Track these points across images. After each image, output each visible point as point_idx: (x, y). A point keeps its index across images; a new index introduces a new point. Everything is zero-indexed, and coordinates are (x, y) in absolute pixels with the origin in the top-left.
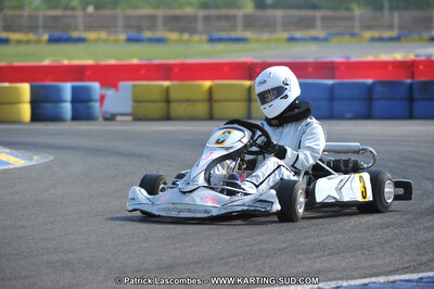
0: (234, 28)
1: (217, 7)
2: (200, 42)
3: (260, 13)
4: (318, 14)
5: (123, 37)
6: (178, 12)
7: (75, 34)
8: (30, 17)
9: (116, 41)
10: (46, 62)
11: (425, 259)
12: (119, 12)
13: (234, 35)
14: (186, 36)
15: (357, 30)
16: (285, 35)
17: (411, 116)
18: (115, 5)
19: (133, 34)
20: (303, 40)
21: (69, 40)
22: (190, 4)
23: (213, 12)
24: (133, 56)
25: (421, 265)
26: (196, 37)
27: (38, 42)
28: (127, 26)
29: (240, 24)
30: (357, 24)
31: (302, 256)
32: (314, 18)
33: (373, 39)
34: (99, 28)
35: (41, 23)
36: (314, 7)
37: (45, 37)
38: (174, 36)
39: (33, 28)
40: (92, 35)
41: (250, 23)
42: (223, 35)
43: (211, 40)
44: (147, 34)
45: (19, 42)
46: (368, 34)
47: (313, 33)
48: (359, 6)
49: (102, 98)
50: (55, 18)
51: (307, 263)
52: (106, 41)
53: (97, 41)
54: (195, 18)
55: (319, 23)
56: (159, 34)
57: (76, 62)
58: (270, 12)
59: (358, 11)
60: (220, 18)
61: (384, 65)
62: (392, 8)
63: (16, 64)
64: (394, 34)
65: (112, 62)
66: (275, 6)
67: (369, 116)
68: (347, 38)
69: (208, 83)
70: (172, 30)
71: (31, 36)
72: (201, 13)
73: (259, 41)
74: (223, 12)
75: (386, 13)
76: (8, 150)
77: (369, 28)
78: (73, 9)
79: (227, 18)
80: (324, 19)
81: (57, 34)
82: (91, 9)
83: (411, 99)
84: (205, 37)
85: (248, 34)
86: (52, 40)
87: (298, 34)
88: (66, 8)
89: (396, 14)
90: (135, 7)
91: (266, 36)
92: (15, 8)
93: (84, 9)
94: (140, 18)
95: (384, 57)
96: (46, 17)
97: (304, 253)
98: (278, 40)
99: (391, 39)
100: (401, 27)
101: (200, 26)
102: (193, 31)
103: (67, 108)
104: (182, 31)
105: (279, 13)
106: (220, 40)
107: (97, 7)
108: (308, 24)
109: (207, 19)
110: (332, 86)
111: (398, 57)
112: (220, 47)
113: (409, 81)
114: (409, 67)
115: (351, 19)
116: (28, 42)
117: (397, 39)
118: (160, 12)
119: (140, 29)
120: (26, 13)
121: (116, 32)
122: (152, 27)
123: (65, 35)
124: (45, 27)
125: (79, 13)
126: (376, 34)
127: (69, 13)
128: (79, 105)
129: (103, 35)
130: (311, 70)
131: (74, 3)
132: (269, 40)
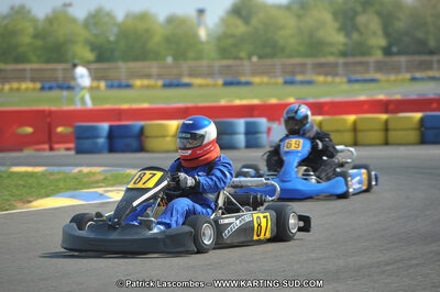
0: (367, 71)
1: (354, 55)
2: (341, 83)
3: (387, 59)
4: (435, 58)
5: (280, 80)
6: (323, 60)
7: (243, 79)
8: (208, 66)
9: (276, 84)
10: (223, 102)
12: (277, 61)
13: (368, 76)
14: (329, 79)
16: (408, 76)
18: (273, 55)
19: (288, 78)
20: (422, 79)
21: (239, 84)
22: (332, 54)
23: (350, 60)
24: (290, 96)
26: (338, 80)
27: (215, 85)
28: (284, 72)
29: (372, 68)
32: (431, 62)
34: (262, 73)
35: (216, 71)
36: (432, 53)
37: (220, 82)
38: (321, 79)
39: (210, 74)
40: (257, 80)
41: (380, 67)
42: (358, 77)
43: (350, 81)
44: (299, 78)
45: (200, 86)
47: (431, 74)
49: (269, 130)
50: (228, 66)
52: (267, 84)
53: (261, 84)
54: (336, 65)
55: (435, 65)
56: (307, 77)
57: (245, 102)
58: (396, 59)
60: (355, 64)
63: (200, 105)
65: (274, 101)
66: (399, 53)
69: (351, 118)
70: (319, 74)
71: (209, 81)
72: (341, 60)
73: (388, 81)
74: (359, 59)
78: (241, 59)
79: (361, 63)
81: (229, 79)
82: (255, 59)
84: (345, 79)
85: (378, 76)
86: (226, 84)
87: (418, 75)
88: (236, 58)
90: (290, 56)
91: (392, 77)
92: (199, 58)
93: (249, 58)
94: (294, 65)
96: (221, 66)
98: (403, 80)
101: (341, 70)
102: (335, 75)
103: (241, 139)
104: (326, 74)
105: (403, 59)
106: (357, 81)
107: (260, 57)
108: (427, 66)
109: (346, 64)
112: (357, 86)
116: (207, 86)
118: (310, 61)
119: (293, 73)
120: (204, 63)
121: (275, 77)
122: (303, 73)
123: (235, 80)
124: (221, 74)
125: (246, 62)
127: (238, 62)
128: (250, 136)
129: (265, 79)
130: (434, 105)
131: (243, 54)
132: (395, 81)
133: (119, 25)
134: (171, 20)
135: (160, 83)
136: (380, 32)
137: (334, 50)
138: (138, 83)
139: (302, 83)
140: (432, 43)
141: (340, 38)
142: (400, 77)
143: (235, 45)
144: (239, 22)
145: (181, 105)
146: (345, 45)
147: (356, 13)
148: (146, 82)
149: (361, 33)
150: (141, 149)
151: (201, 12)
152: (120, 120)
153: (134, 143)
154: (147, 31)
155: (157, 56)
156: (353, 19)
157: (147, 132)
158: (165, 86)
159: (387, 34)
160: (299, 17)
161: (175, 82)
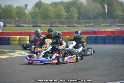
0: (73, 24)
3: (79, 20)
4: (91, 20)
5: (49, 25)
6: (61, 20)
7: (38, 25)
8: (28, 21)
9: (47, 26)
10: (32, 31)
11: (121, 78)
12: (48, 20)
14: (62, 25)
15: (100, 24)
16: (84, 25)
17: (114, 43)
18: (47, 18)
19: (51, 25)
20: (88, 26)
21: (37, 26)
22: (63, 18)
23: (69, 20)
25: (120, 79)
26: (65, 26)
27: (30, 26)
28: (50, 23)
29: (74, 23)
30: (100, 22)
31: (92, 77)
33: (104, 26)
34: (44, 23)
35: (31, 22)
36: (91, 19)
37: (32, 25)
38: (60, 25)
39: (29, 23)
41: (77, 22)
43: (68, 26)
44: (54, 25)
45: (26, 26)
46: (102, 25)
47: (90, 25)
48: (101, 18)
50: (34, 21)
51: (93, 78)
52: (45, 26)
53: (43, 26)
54: (65, 21)
55: (91, 22)
56: (57, 25)
58: (81, 20)
59: (100, 20)
61: (107, 32)
62: (108, 19)
63: (26, 32)
64: (108, 25)
66: (82, 19)
67: (104, 43)
68: (98, 26)
69: (68, 36)
71: (29, 25)
72: (66, 20)
73: (78, 26)
74: (71, 20)
75: (107, 20)
76: (24, 51)
77: (103, 23)
78: (38, 19)
80: (93, 21)
81: (34, 25)
82: (42, 19)
83: (114, 40)
84: (67, 26)
85: (76, 25)
87: (87, 25)
88: (36, 19)
89: (109, 20)
90: (52, 19)
91: (80, 25)
92: (25, 19)
93: (40, 19)
95: (107, 30)
97: (93, 76)
98: (82, 26)
99: (108, 26)
100: (110, 23)
101: (66, 23)
102: (64, 24)
105: (83, 20)
106: (70, 26)
108: (89, 22)
109: (67, 21)
110: (96, 37)
111: (110, 30)
112: (70, 28)
113: (113, 36)
114: (113, 32)
115: (99, 21)
116: (28, 26)
117: (109, 26)
118: (57, 20)
120: (27, 20)
124: (32, 23)
126: (104, 25)
127: (37, 20)
130: (91, 33)
131: (38, 18)
132: (81, 26)
133: (3, 9)
134: (18, 8)
135: (14, 25)
136: (77, 13)
137: (64, 17)
138: (8, 25)
139: (55, 26)
140: (91, 16)
141: (66, 14)
142: (82, 25)
143: (36, 15)
144: (37, 9)
145: (21, 32)
146: (67, 16)
147: (70, 7)
148: (10, 25)
149: (71, 13)
150: (9, 44)
151: (26, 5)
152: (3, 36)
153: (7, 43)
154: (11, 10)
155: (14, 18)
156: (69, 9)
157: (10, 39)
158: (15, 26)
159: (79, 13)
160: (54, 8)
161: (19, 25)
